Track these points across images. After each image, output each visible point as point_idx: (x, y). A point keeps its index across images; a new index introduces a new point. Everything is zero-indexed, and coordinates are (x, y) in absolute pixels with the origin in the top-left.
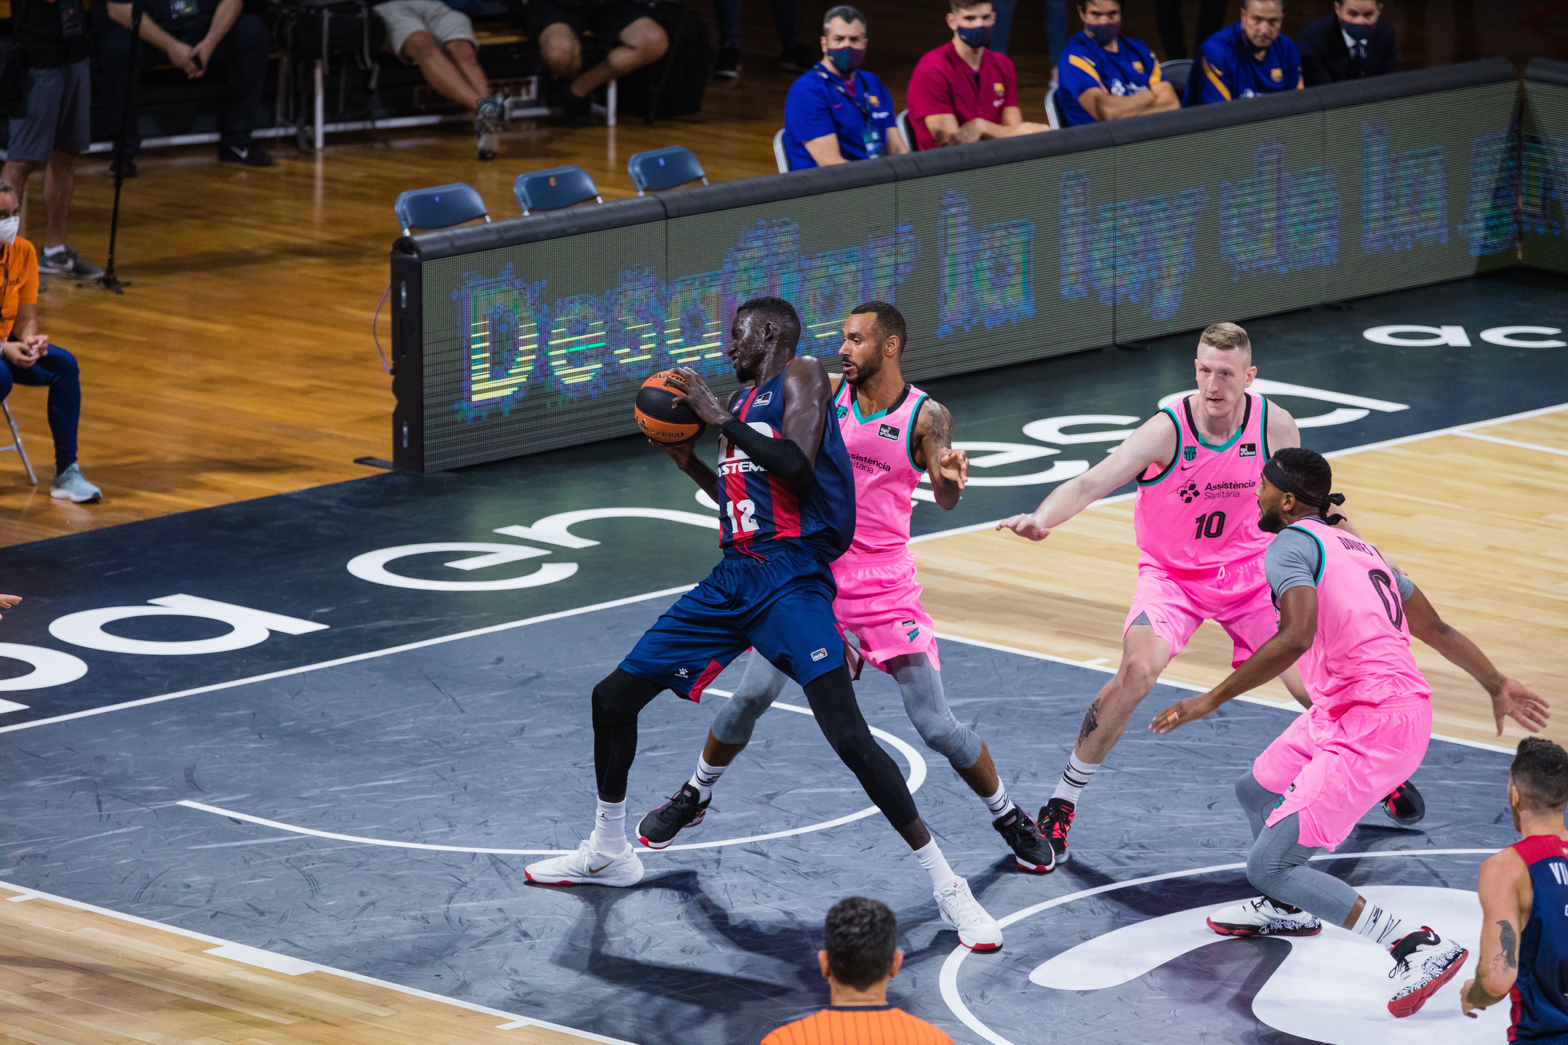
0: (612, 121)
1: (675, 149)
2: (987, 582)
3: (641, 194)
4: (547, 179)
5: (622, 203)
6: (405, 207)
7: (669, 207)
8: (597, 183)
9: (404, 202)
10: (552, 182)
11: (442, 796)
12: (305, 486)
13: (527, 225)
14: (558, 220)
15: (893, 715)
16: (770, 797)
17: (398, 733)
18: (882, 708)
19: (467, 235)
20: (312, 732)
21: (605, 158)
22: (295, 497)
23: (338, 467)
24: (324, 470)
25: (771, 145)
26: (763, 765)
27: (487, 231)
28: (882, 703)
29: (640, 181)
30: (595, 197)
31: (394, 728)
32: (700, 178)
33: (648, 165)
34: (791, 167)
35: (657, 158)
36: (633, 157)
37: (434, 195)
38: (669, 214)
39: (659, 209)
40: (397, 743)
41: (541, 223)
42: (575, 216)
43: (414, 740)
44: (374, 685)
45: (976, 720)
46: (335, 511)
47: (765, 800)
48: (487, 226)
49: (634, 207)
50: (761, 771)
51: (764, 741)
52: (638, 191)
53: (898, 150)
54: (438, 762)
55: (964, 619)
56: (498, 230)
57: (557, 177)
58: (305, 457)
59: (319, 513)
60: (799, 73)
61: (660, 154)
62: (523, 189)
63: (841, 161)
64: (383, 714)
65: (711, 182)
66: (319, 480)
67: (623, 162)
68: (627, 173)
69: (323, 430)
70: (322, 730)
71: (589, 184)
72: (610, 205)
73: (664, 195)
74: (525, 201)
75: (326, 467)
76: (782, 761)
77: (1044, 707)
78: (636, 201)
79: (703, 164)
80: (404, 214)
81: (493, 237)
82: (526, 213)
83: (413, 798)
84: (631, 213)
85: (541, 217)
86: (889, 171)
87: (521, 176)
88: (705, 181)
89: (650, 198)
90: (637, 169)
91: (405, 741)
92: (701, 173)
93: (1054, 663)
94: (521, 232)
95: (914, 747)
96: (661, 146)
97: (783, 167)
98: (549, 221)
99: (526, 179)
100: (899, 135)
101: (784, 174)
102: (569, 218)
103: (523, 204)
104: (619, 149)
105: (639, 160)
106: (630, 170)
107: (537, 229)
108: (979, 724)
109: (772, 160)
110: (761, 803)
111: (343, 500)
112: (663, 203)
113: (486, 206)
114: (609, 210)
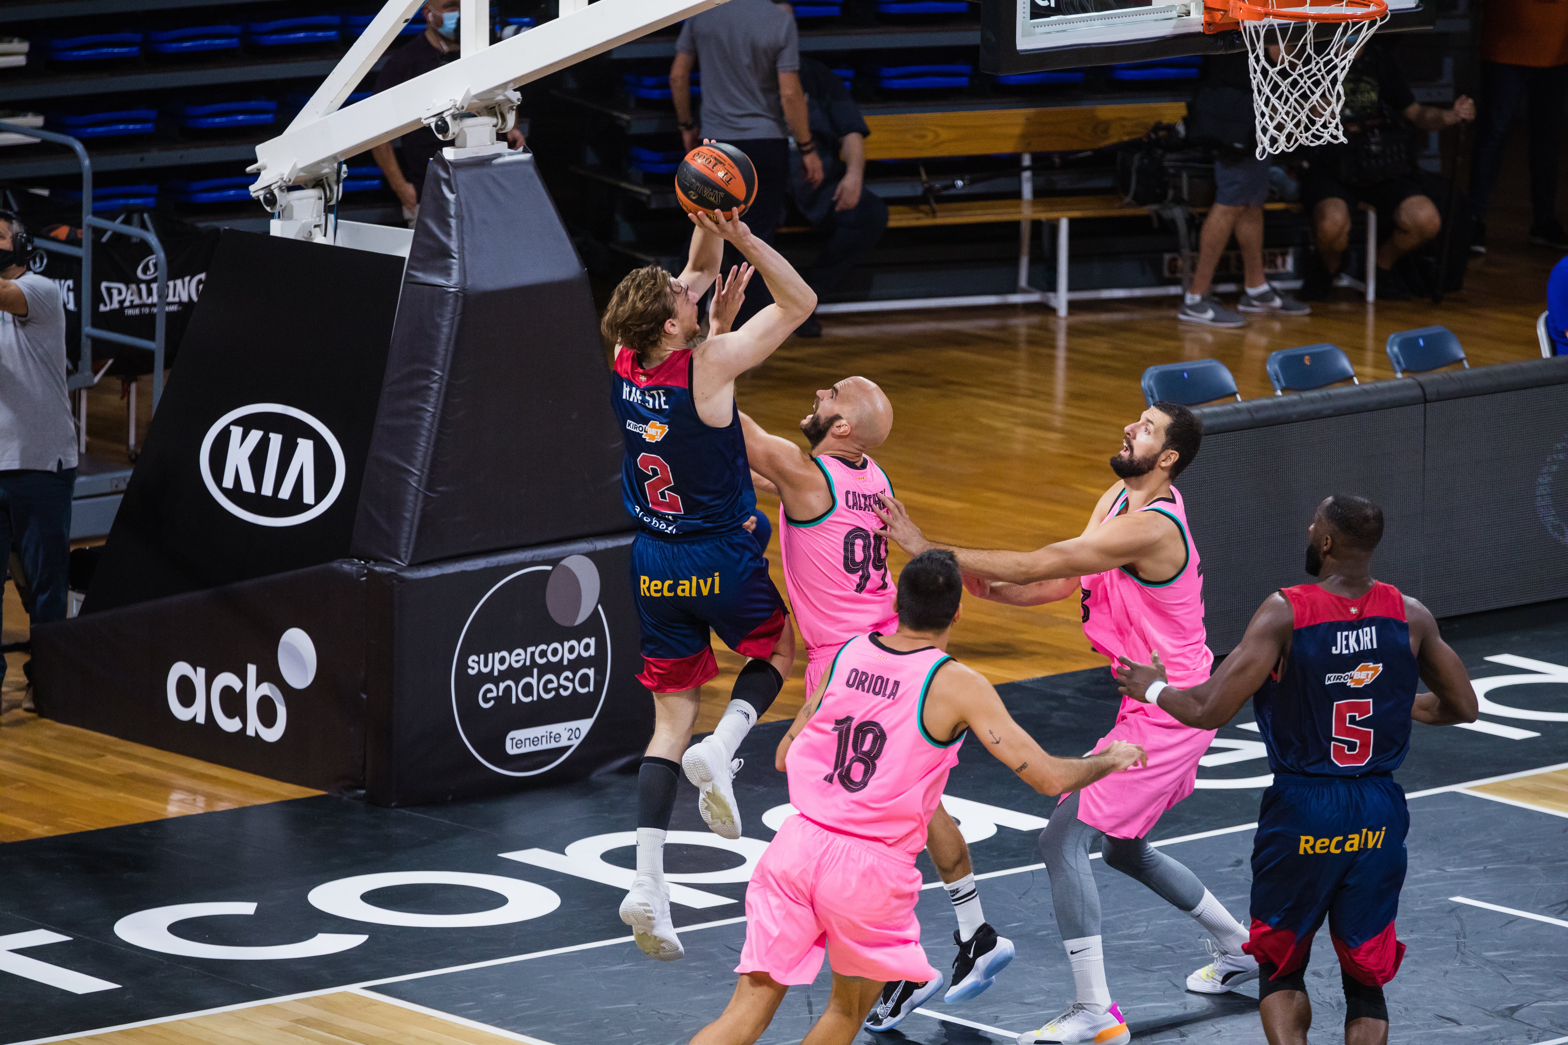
0: (1371, 296)
1: (1435, 329)
3: (1399, 375)
4: (1301, 357)
5: (1380, 385)
6: (1151, 383)
7: (1428, 390)
8: (1353, 363)
9: (1151, 377)
10: (1307, 361)
11: (1173, 1004)
12: (1039, 674)
13: (1280, 405)
14: (1312, 401)
16: (1513, 1010)
17: (1129, 937)
19: (1216, 415)
20: (1039, 934)
21: (1362, 336)
22: (1029, 685)
23: (1075, 655)
24: (1060, 658)
25: (1535, 328)
26: (1507, 977)
27: (1238, 411)
29: (1398, 363)
30: (1351, 378)
31: (1126, 932)
32: (1461, 360)
33: (1407, 346)
34: (1554, 351)
35: (1417, 339)
36: (1392, 336)
37: (1183, 371)
38: (1428, 398)
39: (1418, 392)
40: (1129, 947)
41: (1294, 404)
42: (1330, 397)
43: (1147, 944)
44: (1106, 886)
46: (1070, 701)
47: (1507, 1013)
48: (1237, 406)
49: (1391, 389)
52: (1396, 372)
54: (1170, 969)
56: (1249, 410)
57: (1312, 355)
58: (1041, 644)
59: (1054, 704)
61: (1419, 334)
62: (1276, 367)
64: (1115, 916)
65: (1472, 366)
66: (1054, 668)
67: (1381, 341)
68: (1385, 353)
69: (1059, 615)
70: (1050, 932)
71: (1345, 363)
72: (1366, 387)
73: (1422, 378)
74: (1278, 380)
75: (1061, 654)
76: (1527, 972)
78: (1394, 383)
79: (1464, 346)
80: (1151, 391)
81: (1245, 417)
82: (1279, 393)
83: (1143, 1006)
84: (1388, 396)
85: (1294, 397)
87: (1274, 354)
88: (1466, 363)
89: (1409, 381)
90: (1396, 349)
91: (1137, 946)
92: (1462, 355)
94: (1274, 413)
96: (1421, 325)
98: (1302, 401)
99: (1280, 356)
101: (1547, 359)
102: (1324, 399)
103: (1276, 383)
104: (1377, 327)
105: (1398, 340)
106: (1388, 350)
107: (1290, 410)
109: (1536, 344)
110: (1504, 1016)
111: (1080, 690)
112: (1421, 386)
113: (1237, 384)
114: (1366, 392)
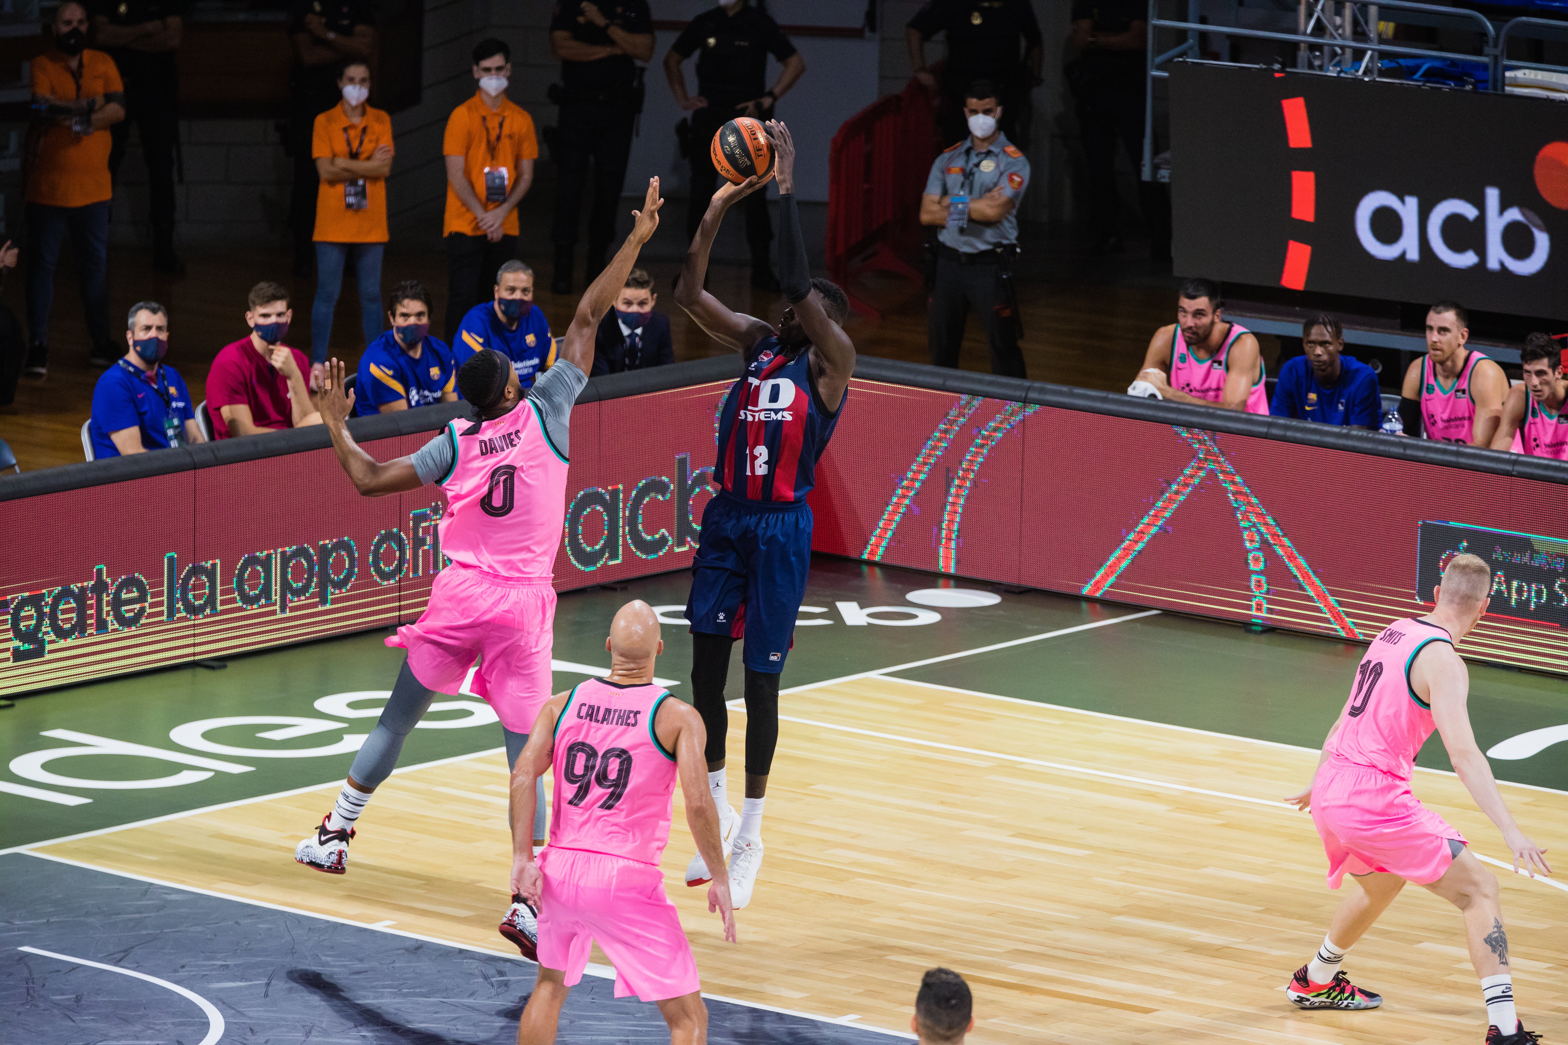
2: (280, 848)
15: (193, 973)
18: (183, 967)
26: (74, 1018)
28: (183, 962)
32: (13, 466)
34: (97, 455)
45: (270, 978)
50: (72, 1024)
51: (74, 996)
53: (195, 439)
55: (259, 883)
60: (106, 368)
63: (142, 450)
65: (23, 471)
76: (91, 1014)
77: (333, 966)
79: (15, 453)
86: (188, 460)
88: (17, 468)
92: (14, 461)
93: (343, 925)
95: (213, 1003)
97: (89, 456)
100: (197, 426)
101: (90, 462)
108: (273, 982)
109: (80, 449)
